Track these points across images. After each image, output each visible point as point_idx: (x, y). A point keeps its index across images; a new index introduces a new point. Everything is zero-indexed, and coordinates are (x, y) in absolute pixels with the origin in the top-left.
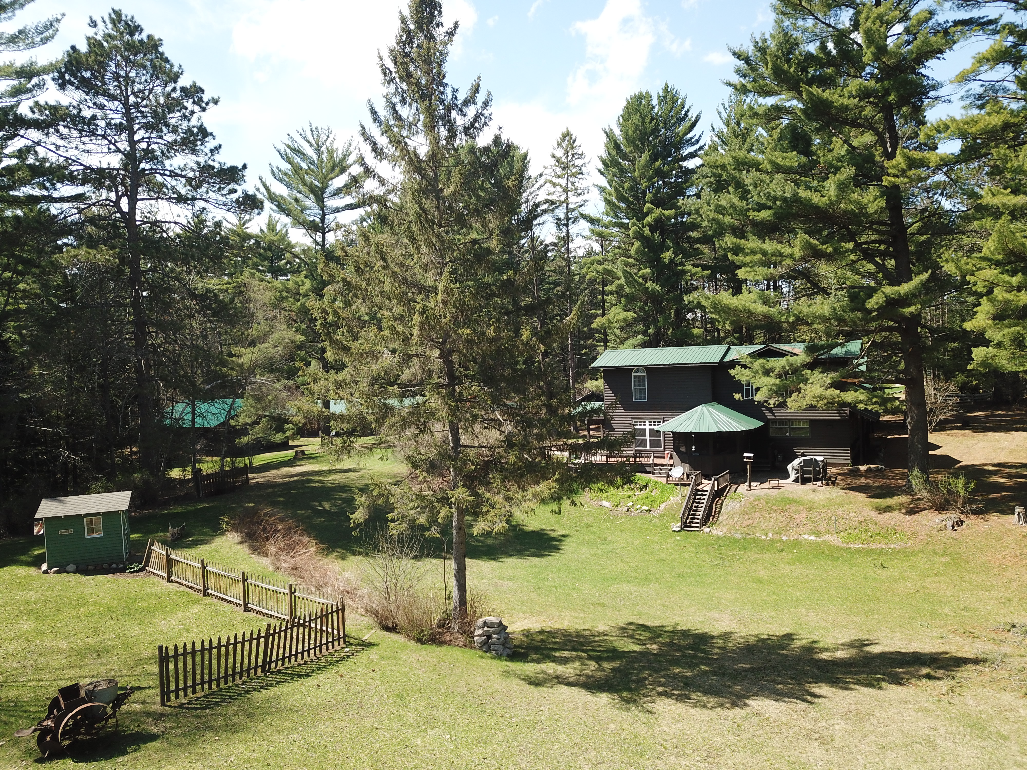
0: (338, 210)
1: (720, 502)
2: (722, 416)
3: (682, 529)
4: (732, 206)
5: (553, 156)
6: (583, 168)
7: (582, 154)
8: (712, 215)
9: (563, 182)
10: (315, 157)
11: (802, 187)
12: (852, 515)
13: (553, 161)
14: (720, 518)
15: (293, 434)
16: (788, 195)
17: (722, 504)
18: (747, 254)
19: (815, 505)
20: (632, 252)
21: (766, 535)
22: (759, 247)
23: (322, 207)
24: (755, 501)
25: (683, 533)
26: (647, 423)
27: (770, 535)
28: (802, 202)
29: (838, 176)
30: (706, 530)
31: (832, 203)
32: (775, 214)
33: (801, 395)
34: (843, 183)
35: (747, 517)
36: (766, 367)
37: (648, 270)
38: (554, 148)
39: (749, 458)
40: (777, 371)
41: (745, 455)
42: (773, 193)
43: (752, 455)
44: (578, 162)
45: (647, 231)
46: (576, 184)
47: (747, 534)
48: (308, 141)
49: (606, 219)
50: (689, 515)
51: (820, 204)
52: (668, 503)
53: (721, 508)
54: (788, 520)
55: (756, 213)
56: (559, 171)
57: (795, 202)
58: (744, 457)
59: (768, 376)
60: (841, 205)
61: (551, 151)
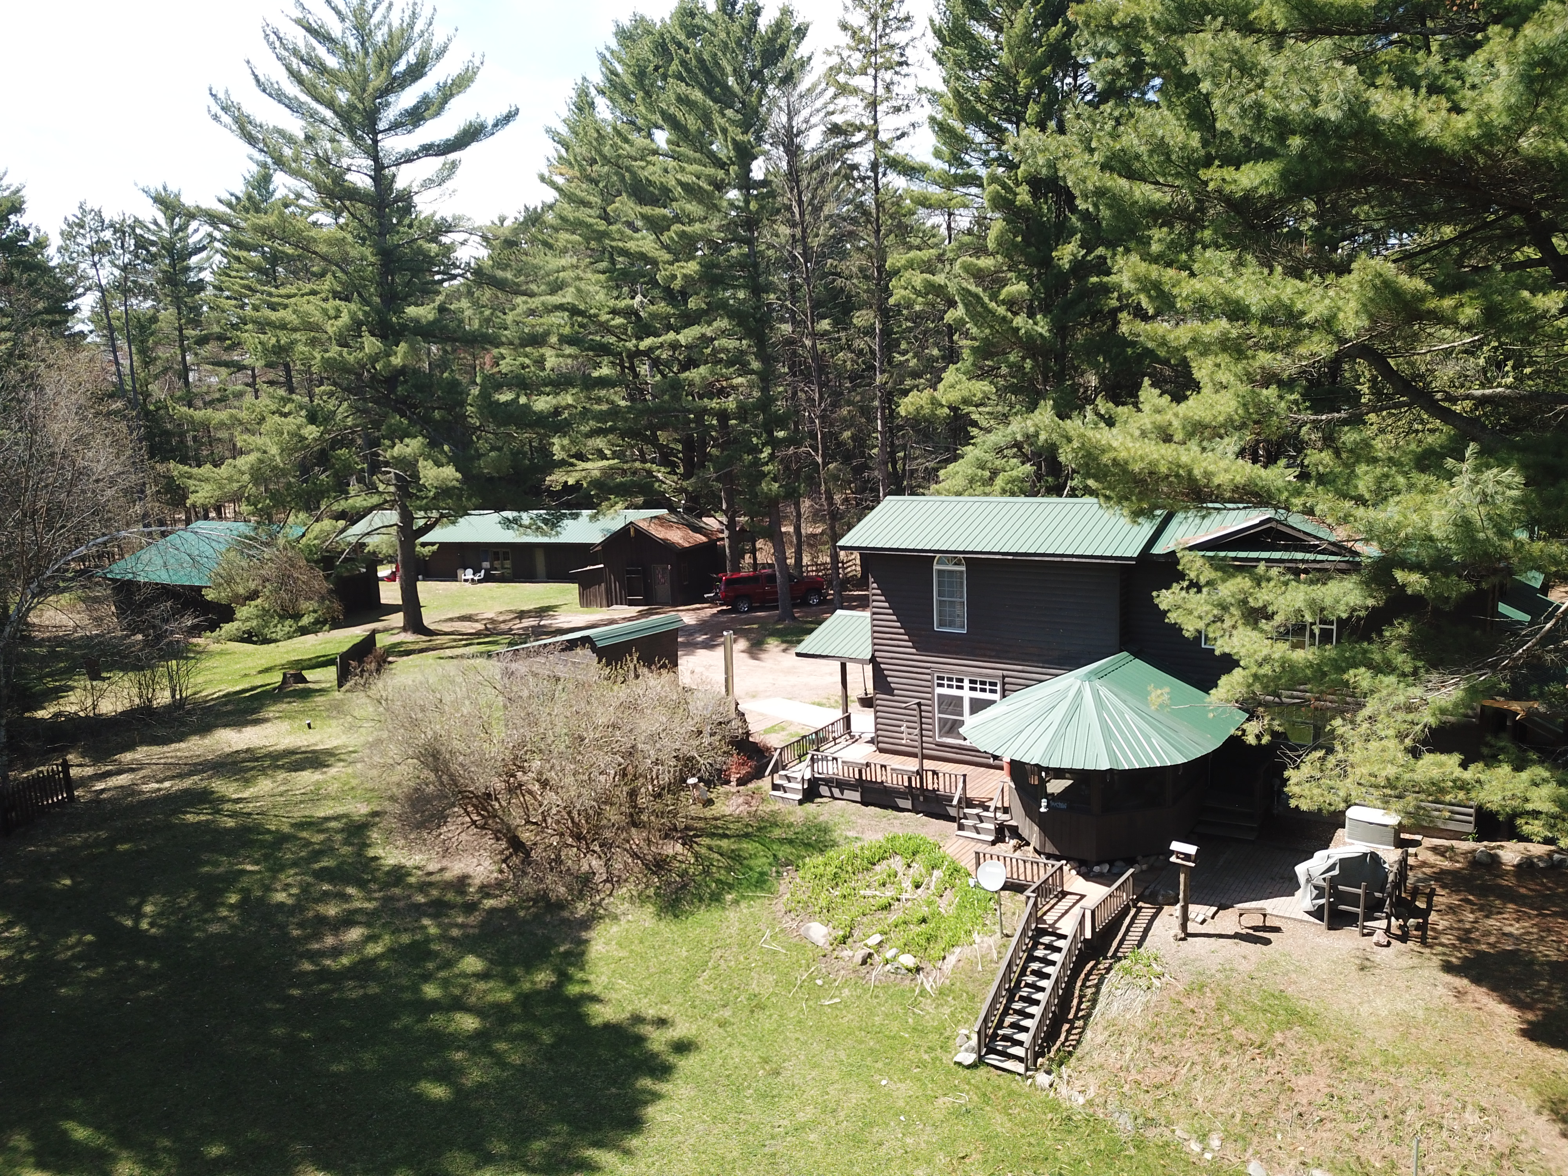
0: (409, 158)
1: (1094, 979)
2: (1129, 715)
3: (980, 1062)
4: (1161, 148)
5: (844, 27)
6: (908, 52)
7: (907, 19)
8: (1095, 178)
9: (865, 83)
10: (353, 44)
11: (1386, 79)
12: (1472, 1118)
13: (845, 39)
14: (1089, 1034)
15: (317, 622)
16: (1330, 112)
17: (1098, 987)
18: (1181, 317)
19: (1361, 1049)
20: (991, 245)
21: (1203, 1138)
22: (1218, 292)
23: (374, 153)
24: (1188, 994)
25: (982, 1071)
26: (966, 684)
27: (1215, 1143)
28: (1377, 136)
29: (1528, 30)
30: (1042, 1079)
31: (1489, 134)
32: (1284, 175)
33: (1332, 760)
34: (1546, 62)
35: (1158, 1050)
36: (1252, 603)
37: (1023, 287)
38: (846, 8)
39: (1187, 857)
40: (1278, 619)
41: (1176, 846)
42: (1273, 106)
43: (1192, 849)
44: (898, 38)
45: (1023, 195)
46: (895, 89)
47: (1150, 1122)
48: (338, 12)
49: (939, 165)
50: (1005, 1013)
51: (1447, 140)
52: (967, 950)
53: (1094, 1001)
54: (1274, 1089)
55: (1229, 173)
56: (856, 60)
57: (1357, 134)
58: (1172, 852)
59: (1255, 626)
60: (1524, 143)
61: (840, 14)
